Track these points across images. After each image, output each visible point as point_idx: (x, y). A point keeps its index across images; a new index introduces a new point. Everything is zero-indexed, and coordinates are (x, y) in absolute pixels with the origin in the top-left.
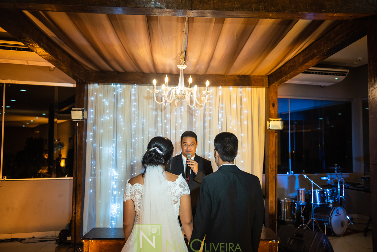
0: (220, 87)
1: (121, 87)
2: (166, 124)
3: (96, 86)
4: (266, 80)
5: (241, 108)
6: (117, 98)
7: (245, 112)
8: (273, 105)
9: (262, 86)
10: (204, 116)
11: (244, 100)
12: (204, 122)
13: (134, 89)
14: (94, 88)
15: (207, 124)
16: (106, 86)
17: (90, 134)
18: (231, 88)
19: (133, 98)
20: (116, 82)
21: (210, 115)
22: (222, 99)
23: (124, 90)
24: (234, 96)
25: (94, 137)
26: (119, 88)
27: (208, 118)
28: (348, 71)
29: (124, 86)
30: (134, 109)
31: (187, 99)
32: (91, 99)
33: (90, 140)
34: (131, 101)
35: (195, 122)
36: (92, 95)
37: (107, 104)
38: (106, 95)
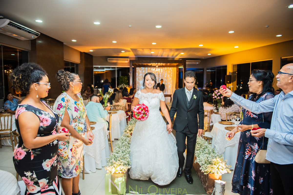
0: (166, 68)
3: (138, 68)
4: (176, 66)
5: (170, 73)
6: (143, 71)
7: (171, 73)
8: (178, 71)
9: (175, 67)
10: (162, 74)
11: (171, 70)
12: (162, 75)
13: (146, 68)
14: (137, 68)
15: (163, 76)
16: (140, 68)
17: (137, 79)
18: (168, 68)
19: (146, 70)
20: (142, 67)
21: (163, 74)
22: (166, 70)
23: (144, 69)
24: (169, 69)
25: (138, 79)
26: (143, 68)
27: (163, 75)
28: (200, 61)
29: (144, 68)
31: (158, 72)
32: (137, 71)
33: (137, 80)
37: (141, 72)
38: (140, 70)
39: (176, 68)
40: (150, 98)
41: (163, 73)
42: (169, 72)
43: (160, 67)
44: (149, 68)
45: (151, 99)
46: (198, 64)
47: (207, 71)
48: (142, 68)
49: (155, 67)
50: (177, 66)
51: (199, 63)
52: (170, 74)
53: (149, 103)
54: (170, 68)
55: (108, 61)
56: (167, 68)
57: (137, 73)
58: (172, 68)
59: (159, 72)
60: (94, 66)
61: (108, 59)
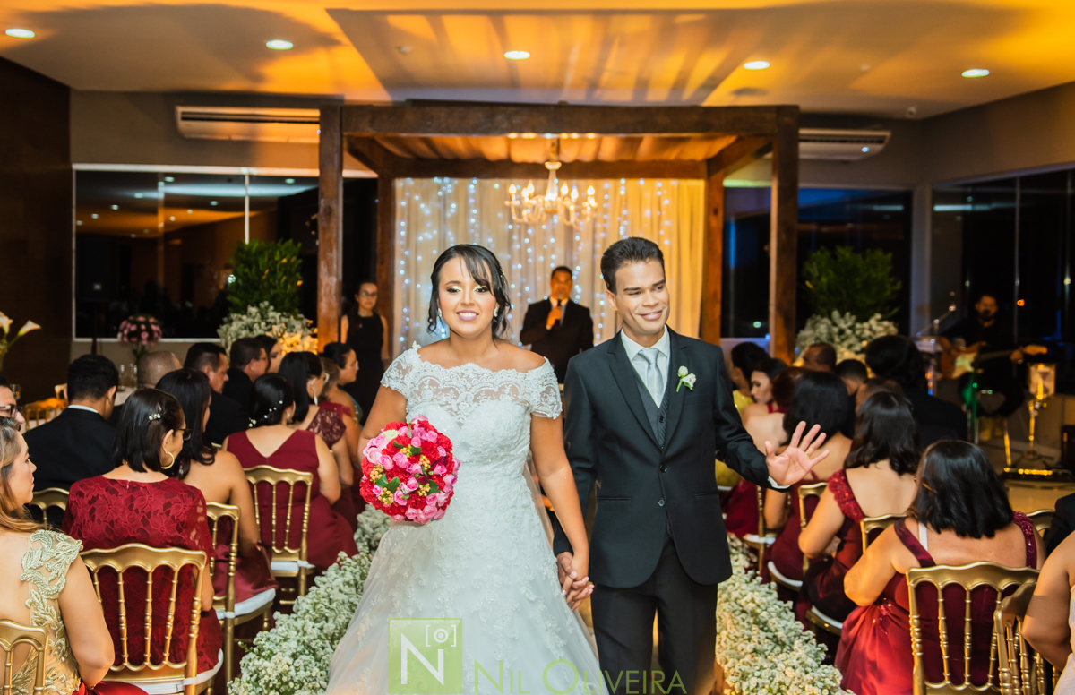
0: (623, 181)
1: (450, 183)
2: (527, 246)
3: (410, 181)
4: (703, 169)
5: (660, 218)
6: (444, 201)
7: (666, 223)
8: (716, 212)
10: (594, 231)
11: (666, 202)
12: (594, 241)
13: (473, 185)
14: (402, 185)
16: (425, 182)
17: (400, 263)
18: (642, 182)
19: (471, 201)
20: (442, 175)
21: (604, 230)
22: (625, 201)
23: (456, 189)
24: (647, 195)
25: (407, 268)
26: (448, 185)
28: (887, 134)
29: (456, 181)
30: (473, 221)
31: (561, 211)
32: (401, 204)
33: (400, 272)
34: (467, 208)
35: (578, 243)
36: (403, 197)
37: (427, 212)
38: (425, 197)
39: (699, 185)
40: (471, 396)
41: (599, 225)
42: (647, 213)
43: (572, 171)
44: (496, 184)
45: (476, 400)
46: (869, 158)
47: (939, 208)
48: (437, 180)
49: (535, 171)
50: (714, 168)
51: (879, 147)
52: (659, 227)
53: (460, 424)
54: (659, 183)
55: (183, 125)
56: (632, 182)
57: (401, 225)
58: (674, 183)
59: (567, 212)
60: (77, 167)
61: (181, 110)
